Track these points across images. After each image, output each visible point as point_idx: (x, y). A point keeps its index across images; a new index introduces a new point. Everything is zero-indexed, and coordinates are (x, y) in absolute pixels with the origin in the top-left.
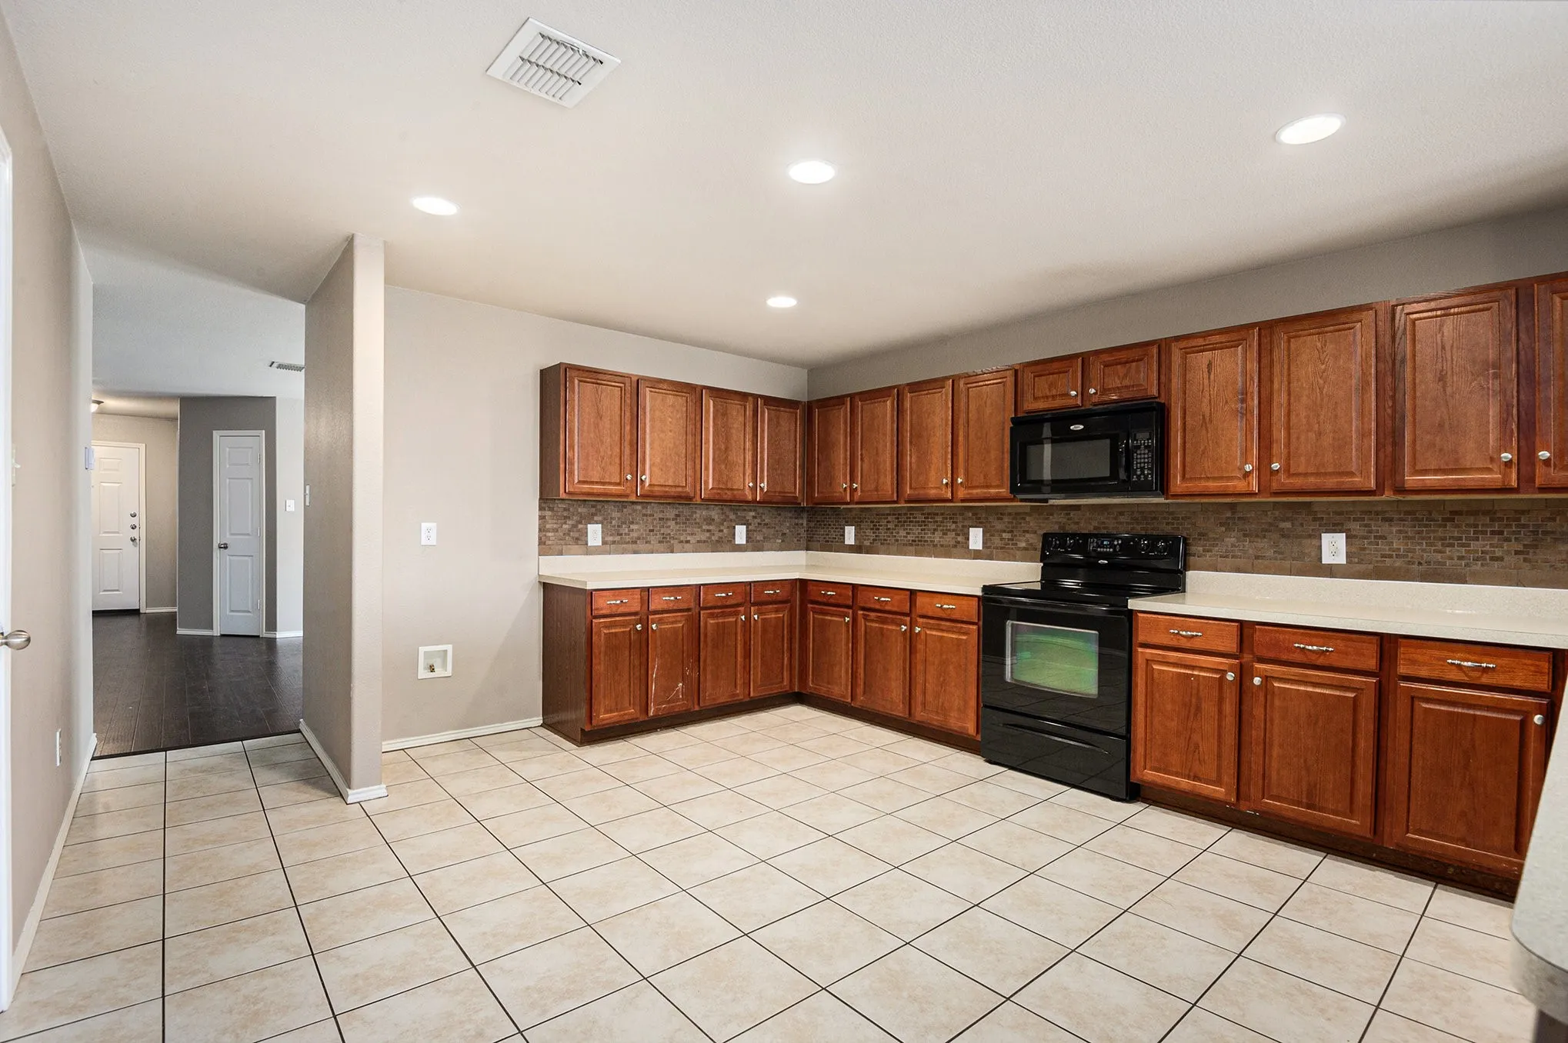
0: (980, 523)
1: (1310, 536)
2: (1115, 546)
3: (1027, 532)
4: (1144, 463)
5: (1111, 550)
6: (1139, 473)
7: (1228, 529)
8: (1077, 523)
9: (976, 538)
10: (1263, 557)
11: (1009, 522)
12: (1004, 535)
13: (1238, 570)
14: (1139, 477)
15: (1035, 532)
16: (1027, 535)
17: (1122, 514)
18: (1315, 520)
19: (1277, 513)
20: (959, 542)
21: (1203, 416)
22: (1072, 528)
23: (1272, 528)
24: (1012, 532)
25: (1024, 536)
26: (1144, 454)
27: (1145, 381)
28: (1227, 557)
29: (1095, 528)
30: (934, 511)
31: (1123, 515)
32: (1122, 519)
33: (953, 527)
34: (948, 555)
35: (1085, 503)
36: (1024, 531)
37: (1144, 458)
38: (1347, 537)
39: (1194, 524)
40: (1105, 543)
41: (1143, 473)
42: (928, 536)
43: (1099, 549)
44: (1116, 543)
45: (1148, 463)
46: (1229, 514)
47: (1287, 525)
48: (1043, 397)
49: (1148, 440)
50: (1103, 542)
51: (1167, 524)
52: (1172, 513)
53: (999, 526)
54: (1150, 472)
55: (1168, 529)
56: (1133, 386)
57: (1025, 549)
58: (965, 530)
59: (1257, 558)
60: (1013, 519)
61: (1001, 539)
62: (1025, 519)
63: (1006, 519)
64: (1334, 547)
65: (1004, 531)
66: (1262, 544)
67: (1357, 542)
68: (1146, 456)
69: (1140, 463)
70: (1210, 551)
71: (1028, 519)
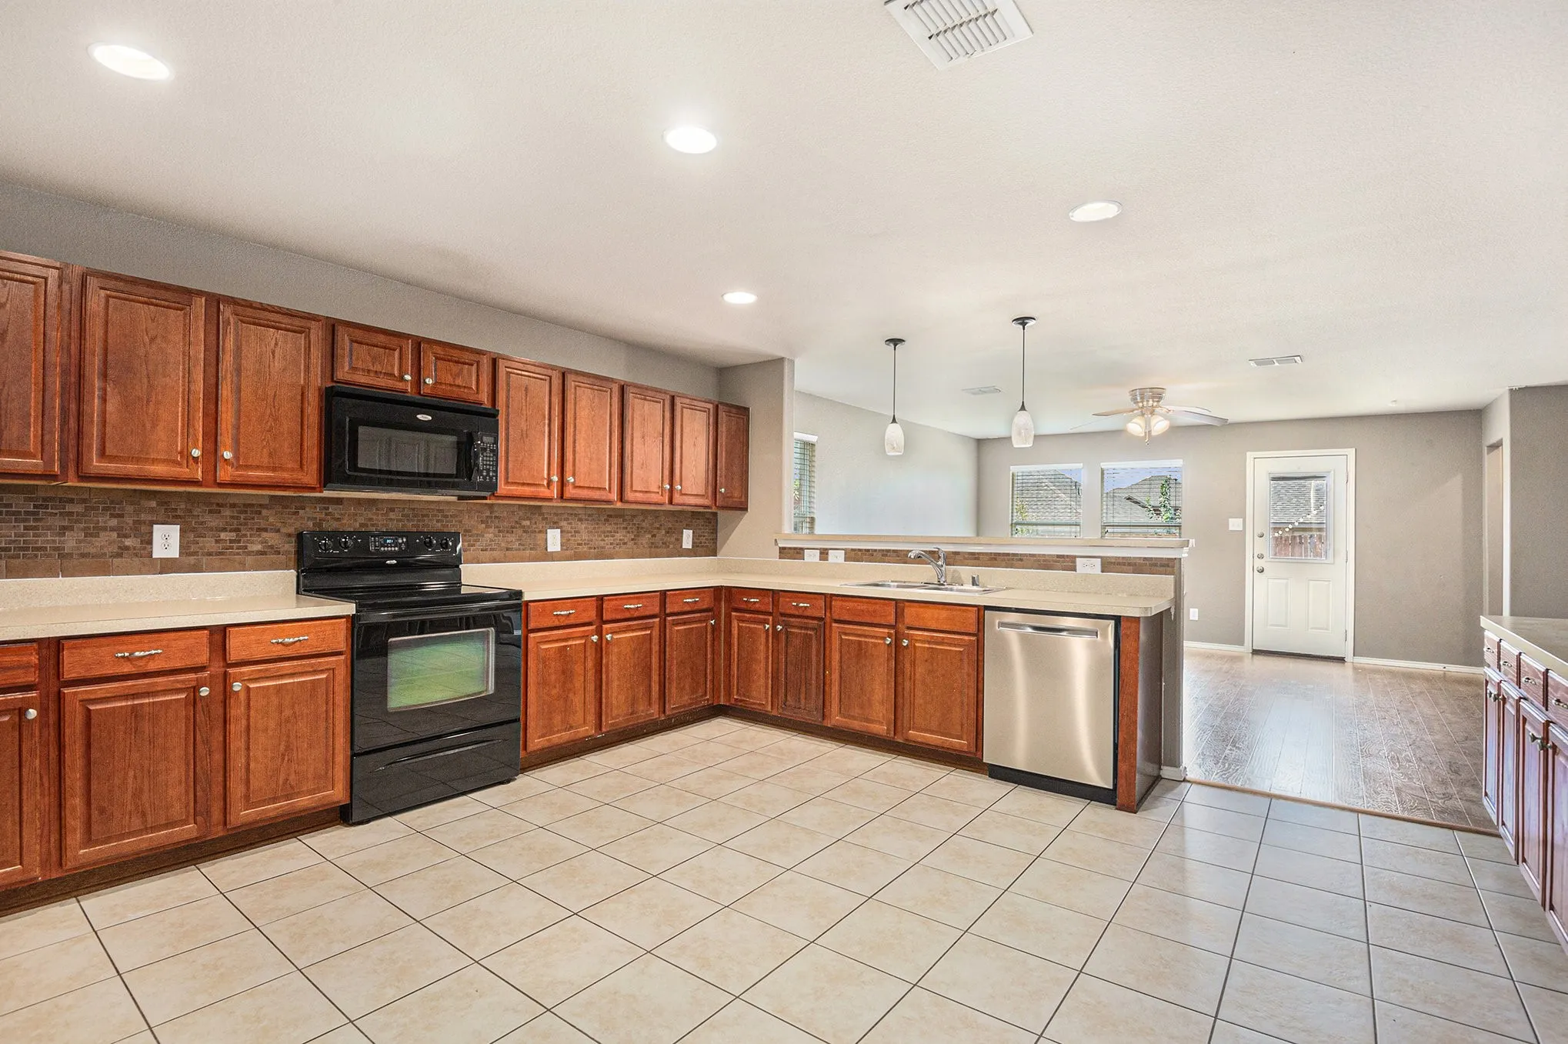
0: (177, 517)
1: (540, 532)
2: (401, 544)
3: (265, 530)
4: (490, 465)
5: (396, 549)
6: (485, 474)
7: (488, 527)
8: (338, 519)
9: (166, 541)
10: (511, 549)
11: (232, 517)
12: (223, 535)
13: (495, 561)
14: (485, 478)
15: (278, 531)
16: (264, 534)
17: (392, 510)
18: (543, 519)
19: (521, 513)
20: (127, 548)
21: (522, 431)
22: (331, 525)
23: (518, 526)
24: (237, 530)
25: (259, 536)
26: (490, 457)
27: (473, 386)
28: (486, 550)
29: (361, 525)
30: (61, 494)
31: (394, 511)
32: (392, 515)
33: (114, 522)
34: (104, 570)
35: (348, 496)
36: (259, 530)
37: (490, 461)
38: (561, 532)
39: (461, 522)
40: (388, 541)
41: (488, 474)
42: (47, 539)
43: (382, 549)
44: (400, 541)
45: (492, 465)
46: (488, 514)
47: (527, 523)
48: (363, 370)
49: (493, 444)
50: (385, 541)
51: (438, 521)
52: (442, 511)
53: (213, 521)
54: (494, 474)
55: (437, 526)
56: (465, 387)
57: (262, 553)
58: (144, 529)
59: (507, 549)
60: (240, 512)
61: (217, 541)
62: (260, 513)
63: (227, 512)
64: (554, 539)
65: (224, 530)
66: (511, 538)
67: (565, 535)
68: (491, 459)
69: (486, 465)
70: (473, 545)
71: (264, 512)
